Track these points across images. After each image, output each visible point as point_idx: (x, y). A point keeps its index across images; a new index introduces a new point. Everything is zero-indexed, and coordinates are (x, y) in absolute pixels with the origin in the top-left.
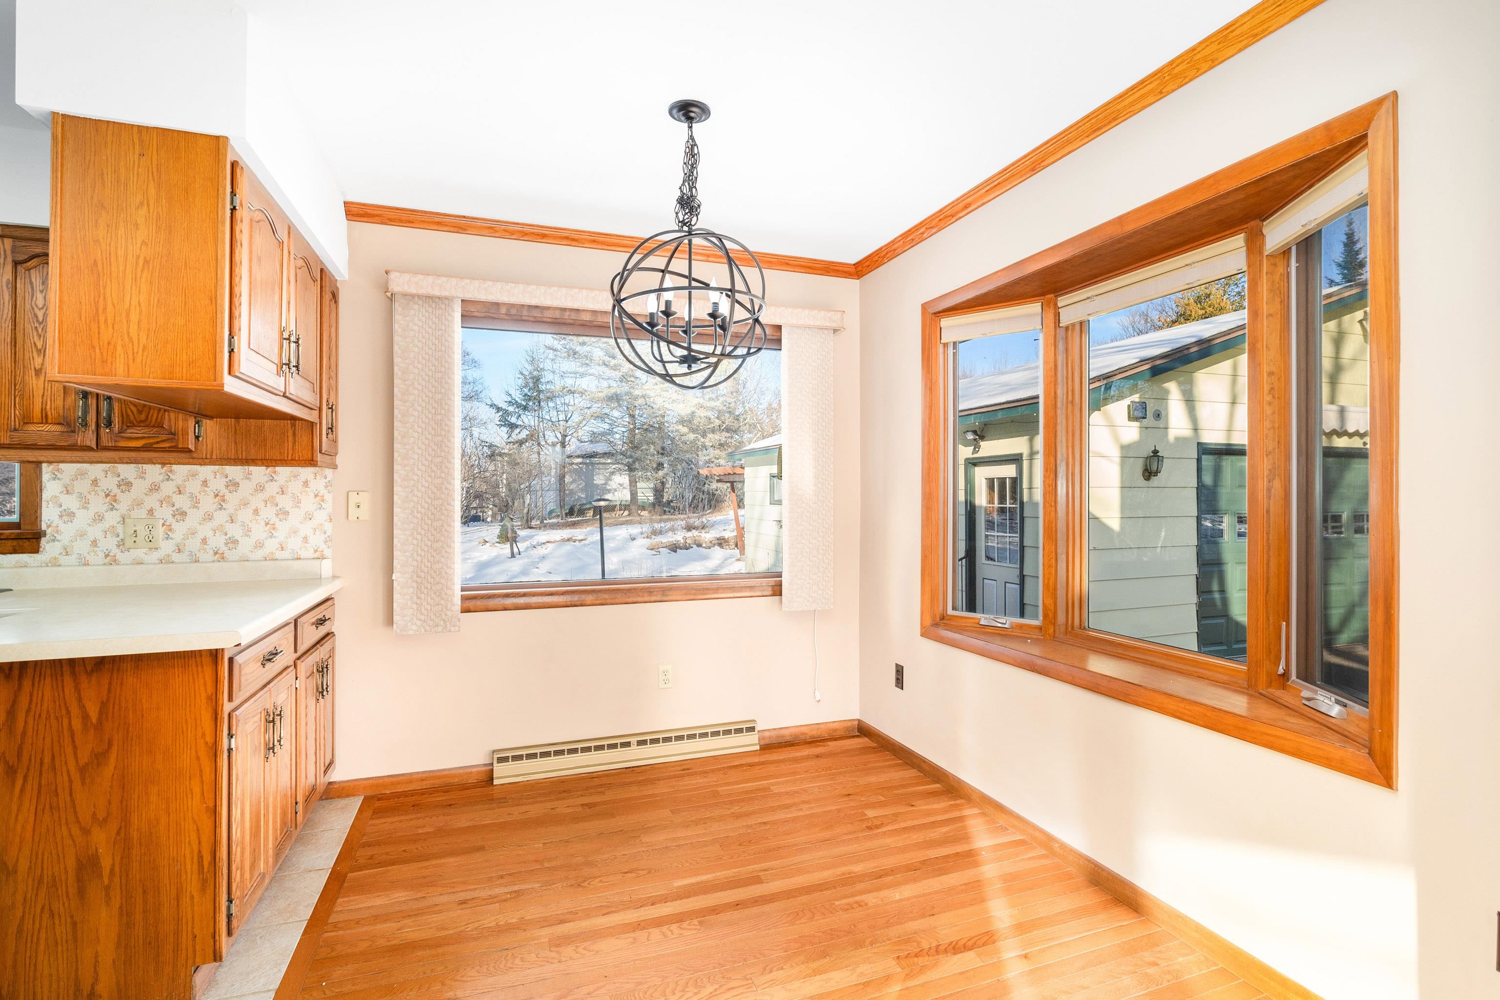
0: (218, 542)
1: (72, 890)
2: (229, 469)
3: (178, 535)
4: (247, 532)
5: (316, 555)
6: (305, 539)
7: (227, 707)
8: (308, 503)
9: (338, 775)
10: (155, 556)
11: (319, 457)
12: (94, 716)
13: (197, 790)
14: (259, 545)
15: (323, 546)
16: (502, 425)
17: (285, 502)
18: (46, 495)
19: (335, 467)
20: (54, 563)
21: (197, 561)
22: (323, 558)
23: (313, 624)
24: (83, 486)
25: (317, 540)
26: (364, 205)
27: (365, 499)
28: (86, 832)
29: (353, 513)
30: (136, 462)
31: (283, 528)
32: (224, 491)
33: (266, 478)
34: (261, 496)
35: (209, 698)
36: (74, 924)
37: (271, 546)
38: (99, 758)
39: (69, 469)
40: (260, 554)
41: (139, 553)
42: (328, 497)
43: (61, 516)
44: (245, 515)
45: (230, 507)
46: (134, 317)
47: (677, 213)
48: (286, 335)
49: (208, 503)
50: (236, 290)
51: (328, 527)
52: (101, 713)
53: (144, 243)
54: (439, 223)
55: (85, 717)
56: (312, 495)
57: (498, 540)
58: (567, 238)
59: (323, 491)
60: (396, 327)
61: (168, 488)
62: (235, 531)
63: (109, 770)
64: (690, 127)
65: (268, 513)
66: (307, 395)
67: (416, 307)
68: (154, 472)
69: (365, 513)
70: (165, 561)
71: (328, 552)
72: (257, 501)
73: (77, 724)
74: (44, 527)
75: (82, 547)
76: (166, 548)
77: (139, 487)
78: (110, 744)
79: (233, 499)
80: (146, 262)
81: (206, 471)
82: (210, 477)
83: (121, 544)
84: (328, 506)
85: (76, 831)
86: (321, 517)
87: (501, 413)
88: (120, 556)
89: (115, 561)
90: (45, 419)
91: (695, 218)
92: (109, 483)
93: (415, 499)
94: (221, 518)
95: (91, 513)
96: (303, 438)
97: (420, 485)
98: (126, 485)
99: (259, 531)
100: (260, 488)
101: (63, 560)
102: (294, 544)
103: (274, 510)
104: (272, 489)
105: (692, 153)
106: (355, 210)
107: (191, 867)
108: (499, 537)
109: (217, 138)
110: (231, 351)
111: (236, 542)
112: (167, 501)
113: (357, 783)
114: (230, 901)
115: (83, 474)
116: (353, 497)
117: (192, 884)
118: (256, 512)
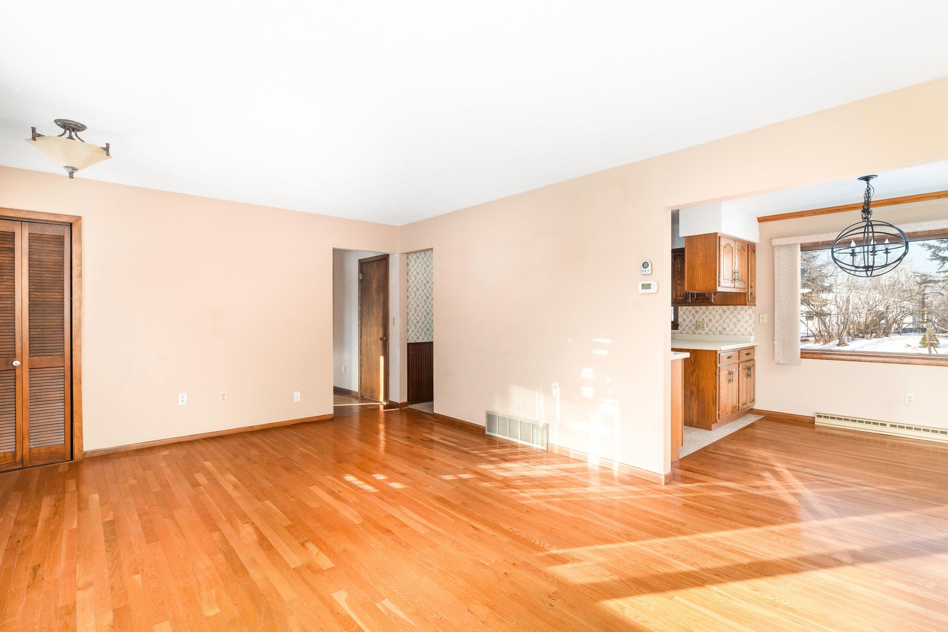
0: (720, 329)
1: (689, 398)
2: (723, 307)
3: (710, 326)
4: (728, 326)
5: (749, 334)
6: (746, 329)
7: (719, 365)
8: (747, 317)
9: (756, 407)
10: (704, 332)
11: (748, 303)
12: (693, 362)
13: (712, 382)
14: (732, 330)
15: (751, 331)
16: (933, 259)
17: (739, 317)
18: (679, 315)
19: (755, 305)
20: (681, 333)
21: (715, 334)
22: (751, 335)
23: (745, 354)
24: (687, 312)
25: (750, 329)
26: (764, 217)
27: (765, 316)
28: (691, 386)
29: (761, 321)
30: (700, 306)
31: (739, 325)
32: (722, 313)
33: (734, 309)
34: (732, 315)
35: (715, 362)
36: (689, 405)
37: (735, 330)
38: (694, 371)
39: (684, 308)
40: (732, 333)
41: (700, 331)
42: (753, 315)
43: (683, 320)
44: (728, 321)
45: (724, 318)
46: (700, 277)
47: (862, 215)
48: (734, 272)
49: (718, 317)
50: (720, 267)
51: (753, 325)
52: (694, 362)
53: (701, 260)
54: (792, 216)
55: (691, 362)
56: (748, 315)
57: (921, 345)
58: (850, 208)
59: (751, 313)
60: (775, 257)
61: (707, 313)
62: (725, 325)
63: (695, 374)
64: (868, 183)
65: (734, 320)
66: (742, 286)
67: (783, 249)
68: (704, 308)
69: (765, 321)
70: (707, 334)
71: (753, 333)
72: (731, 316)
73: (690, 363)
74: (679, 323)
75: (687, 329)
76: (707, 330)
77: (700, 313)
78: (696, 369)
79: (724, 316)
80: (702, 264)
81: (717, 308)
82: (718, 309)
83: (696, 328)
84: (753, 318)
85: (690, 386)
86: (751, 322)
87: (933, 250)
88: (696, 332)
89: (694, 333)
90: (680, 296)
91: (870, 215)
92: (693, 312)
93: (782, 316)
94: (721, 322)
95: (689, 320)
96: (743, 297)
97: (784, 311)
98: (697, 312)
99: (732, 326)
100: (732, 313)
101: (683, 332)
102: (742, 330)
103: (736, 319)
104: (736, 313)
105: (868, 190)
106: (761, 219)
107: (711, 400)
108: (921, 343)
109: (716, 233)
110: (719, 281)
111: (725, 329)
112: (707, 316)
113: (763, 411)
114: (719, 410)
115: (687, 309)
116: (761, 315)
117: (711, 404)
118: (731, 320)
